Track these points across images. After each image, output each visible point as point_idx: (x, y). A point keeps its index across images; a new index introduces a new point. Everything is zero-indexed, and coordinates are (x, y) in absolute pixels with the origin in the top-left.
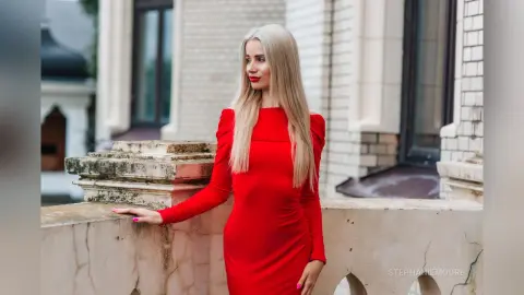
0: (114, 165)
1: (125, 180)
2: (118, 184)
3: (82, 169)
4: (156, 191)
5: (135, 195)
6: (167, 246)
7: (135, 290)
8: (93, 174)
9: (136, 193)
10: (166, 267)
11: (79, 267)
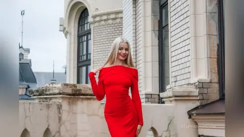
0: (43, 90)
1: (47, 95)
2: (45, 97)
3: (33, 93)
4: (56, 97)
5: (50, 100)
6: (60, 115)
7: (48, 128)
8: (37, 94)
9: (51, 99)
10: (59, 122)
11: (26, 117)
